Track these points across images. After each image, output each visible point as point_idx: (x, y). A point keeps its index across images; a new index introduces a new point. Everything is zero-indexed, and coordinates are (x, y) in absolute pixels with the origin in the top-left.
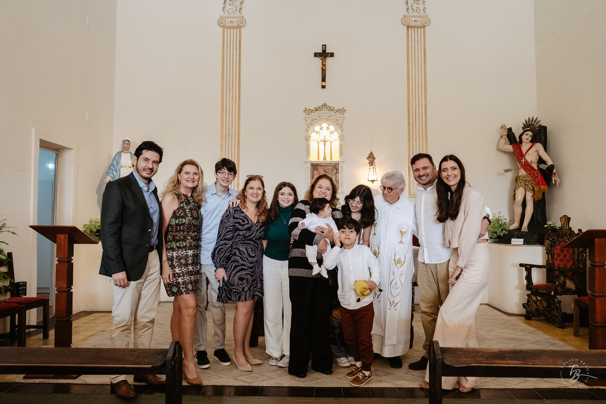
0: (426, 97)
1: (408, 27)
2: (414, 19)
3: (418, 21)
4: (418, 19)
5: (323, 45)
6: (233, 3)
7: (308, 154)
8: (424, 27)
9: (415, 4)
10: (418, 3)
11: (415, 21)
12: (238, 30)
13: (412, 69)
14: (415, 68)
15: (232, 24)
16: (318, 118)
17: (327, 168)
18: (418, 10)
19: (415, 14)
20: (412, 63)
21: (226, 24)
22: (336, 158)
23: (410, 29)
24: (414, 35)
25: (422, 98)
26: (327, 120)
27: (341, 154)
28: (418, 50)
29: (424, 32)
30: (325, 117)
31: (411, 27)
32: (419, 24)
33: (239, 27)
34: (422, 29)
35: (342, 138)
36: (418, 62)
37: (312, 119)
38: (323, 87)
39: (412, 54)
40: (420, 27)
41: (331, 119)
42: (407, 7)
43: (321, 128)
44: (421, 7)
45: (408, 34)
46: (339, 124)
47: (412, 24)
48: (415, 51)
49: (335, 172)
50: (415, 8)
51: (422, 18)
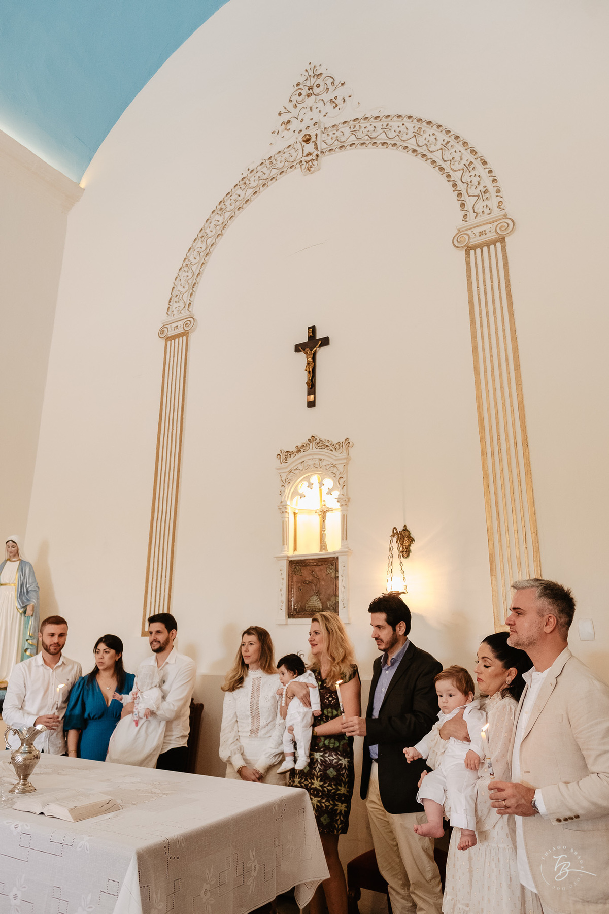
0: (519, 384)
1: (468, 250)
2: (477, 231)
3: (487, 231)
4: (487, 228)
5: (309, 328)
6: (180, 298)
7: (284, 542)
8: (502, 240)
9: (480, 201)
10: (485, 198)
11: (481, 233)
12: (185, 338)
13: (482, 332)
14: (489, 327)
15: (177, 330)
16: (300, 467)
17: (317, 569)
18: (487, 211)
19: (480, 219)
20: (481, 318)
21: (169, 333)
22: (334, 546)
23: (472, 252)
24: (482, 260)
25: (510, 388)
26: (316, 467)
27: (345, 535)
28: (492, 289)
29: (504, 248)
30: (311, 462)
31: (474, 248)
32: (491, 236)
33: (185, 334)
34: (499, 245)
35: (345, 501)
36: (495, 312)
37: (288, 469)
38: (311, 404)
39: (479, 299)
40: (494, 242)
41: (323, 463)
42: (463, 213)
43: (310, 486)
44: (493, 202)
45: (468, 264)
46: (337, 473)
47: (475, 241)
48: (485, 293)
49: (333, 575)
50: (480, 210)
51: (496, 224)
